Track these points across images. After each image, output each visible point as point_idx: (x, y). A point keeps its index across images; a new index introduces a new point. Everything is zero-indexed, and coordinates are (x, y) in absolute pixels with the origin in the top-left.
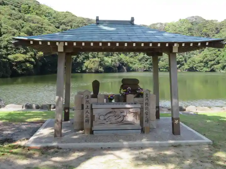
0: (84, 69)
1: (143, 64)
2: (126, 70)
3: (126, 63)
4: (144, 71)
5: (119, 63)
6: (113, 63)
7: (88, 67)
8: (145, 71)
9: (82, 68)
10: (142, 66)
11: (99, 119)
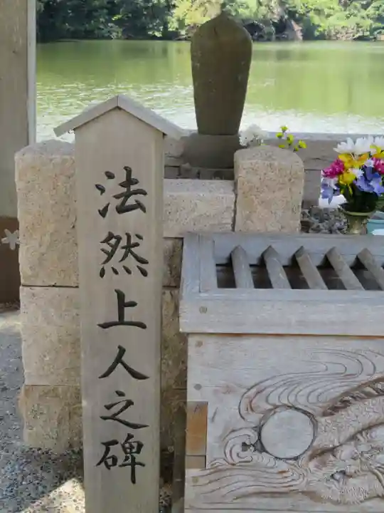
0: (173, 26)
1: (355, 16)
2: (299, 35)
3: (301, 11)
4: (355, 39)
5: (279, 10)
6: (263, 10)
7: (187, 22)
8: (361, 39)
9: (165, 24)
10: (351, 23)
11: (260, 447)
